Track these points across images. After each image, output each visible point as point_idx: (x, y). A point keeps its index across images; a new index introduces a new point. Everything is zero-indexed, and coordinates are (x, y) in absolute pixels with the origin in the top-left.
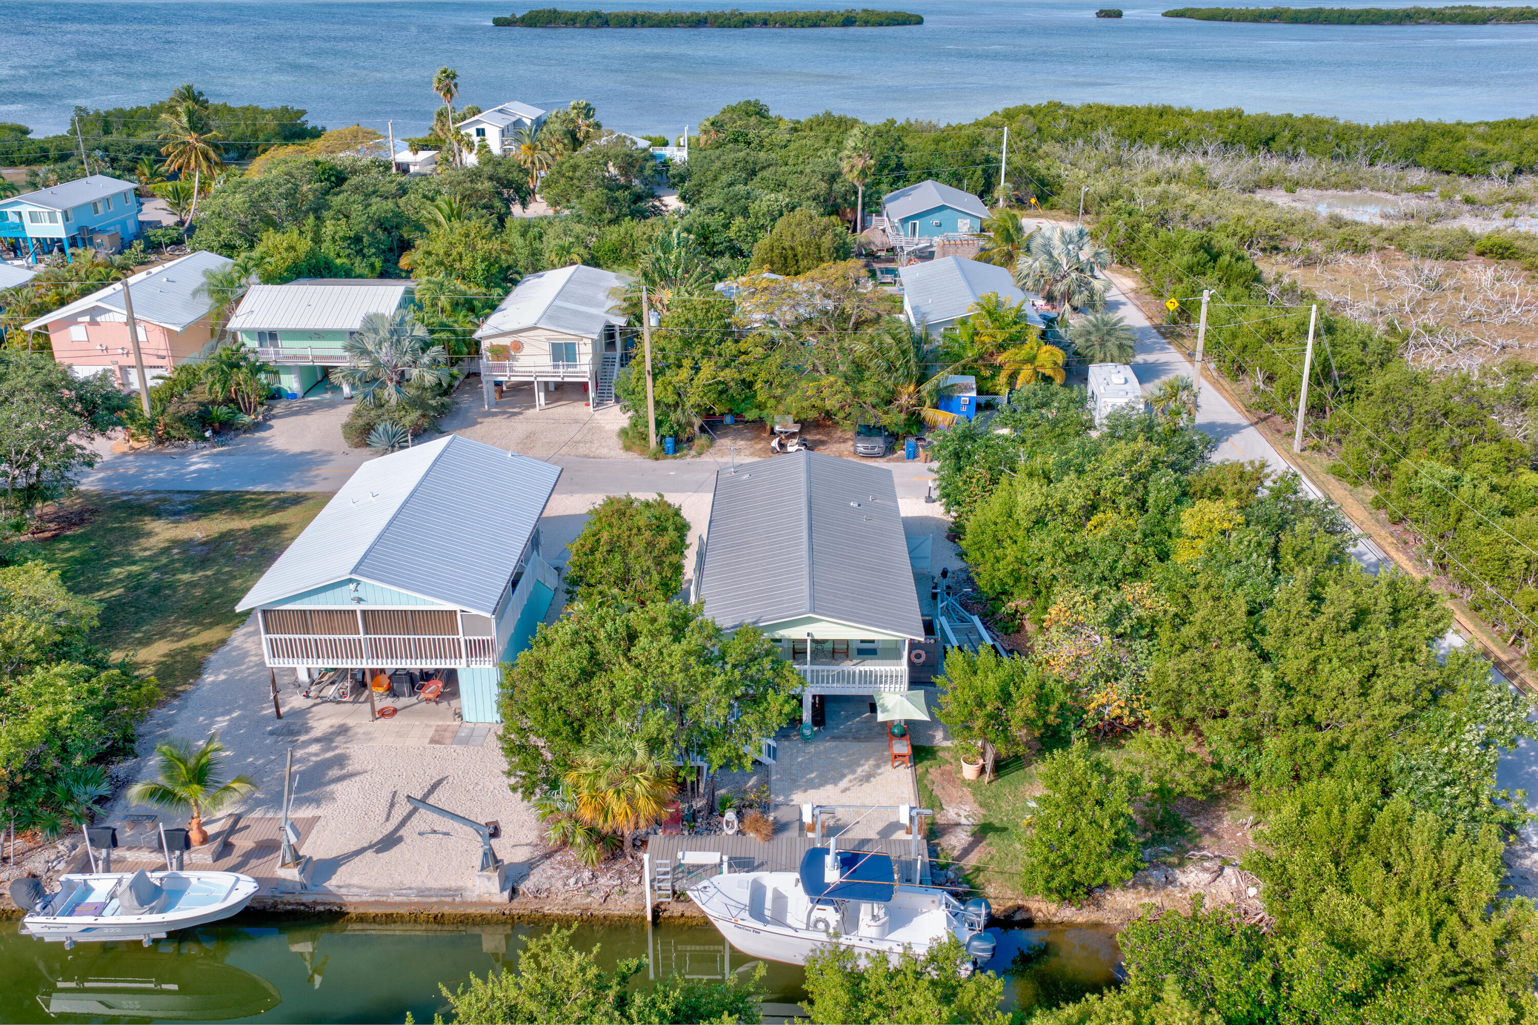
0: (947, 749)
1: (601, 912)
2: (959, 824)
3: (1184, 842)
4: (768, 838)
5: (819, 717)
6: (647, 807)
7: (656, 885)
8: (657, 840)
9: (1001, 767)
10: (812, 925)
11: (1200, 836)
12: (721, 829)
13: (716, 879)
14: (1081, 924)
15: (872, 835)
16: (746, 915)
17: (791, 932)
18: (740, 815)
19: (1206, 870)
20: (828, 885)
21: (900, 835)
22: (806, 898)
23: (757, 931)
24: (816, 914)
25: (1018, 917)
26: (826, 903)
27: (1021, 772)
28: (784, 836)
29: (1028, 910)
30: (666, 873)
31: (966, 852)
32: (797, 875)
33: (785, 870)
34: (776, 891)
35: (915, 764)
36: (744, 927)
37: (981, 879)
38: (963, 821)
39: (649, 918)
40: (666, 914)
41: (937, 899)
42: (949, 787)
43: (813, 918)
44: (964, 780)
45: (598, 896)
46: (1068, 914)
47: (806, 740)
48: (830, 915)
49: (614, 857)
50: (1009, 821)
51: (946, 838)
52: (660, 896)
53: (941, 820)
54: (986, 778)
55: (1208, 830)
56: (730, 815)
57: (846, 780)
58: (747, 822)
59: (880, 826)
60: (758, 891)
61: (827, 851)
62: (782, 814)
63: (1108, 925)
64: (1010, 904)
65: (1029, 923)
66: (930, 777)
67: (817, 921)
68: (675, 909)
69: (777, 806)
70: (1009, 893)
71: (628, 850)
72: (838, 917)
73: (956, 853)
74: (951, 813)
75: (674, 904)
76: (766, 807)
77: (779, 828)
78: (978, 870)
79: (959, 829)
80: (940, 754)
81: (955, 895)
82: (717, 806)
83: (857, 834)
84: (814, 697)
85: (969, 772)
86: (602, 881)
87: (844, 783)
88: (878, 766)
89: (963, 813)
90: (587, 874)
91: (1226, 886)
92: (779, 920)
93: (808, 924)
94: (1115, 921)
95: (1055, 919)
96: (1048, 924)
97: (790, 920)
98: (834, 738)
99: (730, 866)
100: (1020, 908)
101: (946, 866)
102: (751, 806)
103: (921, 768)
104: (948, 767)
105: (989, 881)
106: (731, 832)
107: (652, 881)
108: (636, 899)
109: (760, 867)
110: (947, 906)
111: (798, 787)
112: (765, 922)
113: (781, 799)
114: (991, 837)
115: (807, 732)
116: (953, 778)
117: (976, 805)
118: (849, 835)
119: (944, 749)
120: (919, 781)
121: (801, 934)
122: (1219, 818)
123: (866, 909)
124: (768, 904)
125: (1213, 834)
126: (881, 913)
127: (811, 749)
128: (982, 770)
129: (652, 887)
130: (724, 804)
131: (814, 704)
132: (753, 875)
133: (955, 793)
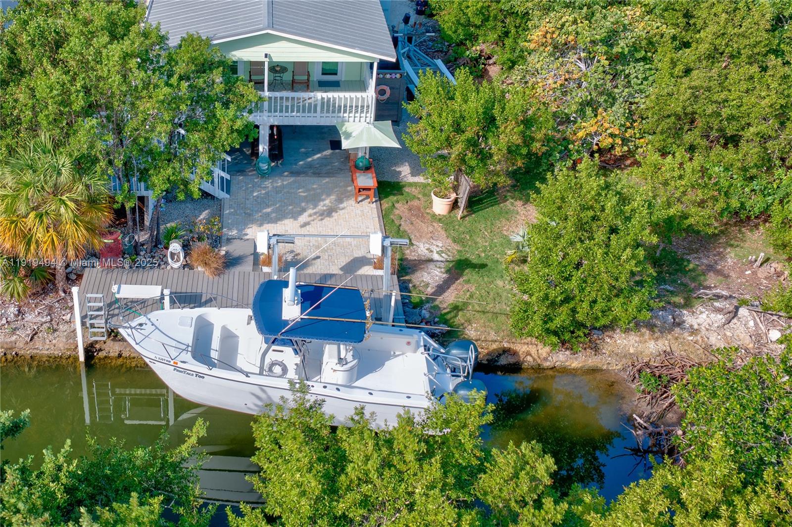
0: (415, 185)
1: (27, 352)
2: (431, 261)
3: (686, 280)
4: (218, 272)
5: (276, 152)
6: (77, 235)
7: (88, 322)
8: (94, 273)
9: (476, 201)
10: (266, 370)
11: (704, 274)
12: (166, 263)
13: (155, 315)
14: (576, 370)
15: (335, 270)
16: (188, 357)
17: (241, 377)
18: (186, 247)
19: (719, 310)
20: (286, 323)
21: (367, 270)
22: (260, 338)
23: (200, 375)
24: (271, 356)
25: (503, 361)
26: (284, 343)
27: (496, 208)
28: (237, 270)
29: (515, 353)
30: (100, 309)
31: (441, 289)
32: (249, 312)
33: (237, 306)
34: (224, 329)
35: (380, 199)
36: (185, 371)
37: (460, 319)
38: (436, 257)
39: (82, 358)
40: (102, 354)
41: (413, 341)
42: (418, 223)
43: (267, 361)
44: (434, 215)
45: (23, 335)
46: (562, 358)
47: (263, 175)
48: (289, 356)
49: (45, 292)
50: (487, 257)
51: (418, 274)
52: (95, 334)
53: (411, 255)
54: (460, 213)
55: (710, 268)
56: (175, 246)
57: (306, 214)
58: (195, 255)
59: (343, 261)
60: (203, 331)
61: (286, 284)
62: (235, 248)
63: (607, 371)
64: (495, 346)
65: (515, 368)
66: (397, 212)
67: (273, 364)
68: (112, 349)
69: (229, 240)
70: (493, 335)
71: (60, 283)
72: (298, 360)
73: (430, 290)
74: (422, 249)
75: (110, 343)
76: (217, 241)
77: (231, 262)
78: (456, 308)
79: (431, 266)
80: (407, 189)
81: (432, 335)
82: (162, 238)
83: (318, 269)
84: (272, 127)
85: (440, 206)
86: (29, 317)
87: (303, 218)
88: (340, 201)
89: (434, 249)
90: (12, 310)
91: (742, 329)
92: (228, 363)
93: (262, 368)
94: (615, 366)
95: (547, 364)
96: (538, 369)
97: (240, 363)
98: (294, 173)
99: (173, 303)
100: (506, 351)
101: (420, 304)
102: (200, 239)
103: (386, 203)
104: (416, 203)
105: (469, 321)
106: (176, 265)
107: (83, 318)
108: (68, 337)
109: (208, 303)
110: (427, 348)
111: (253, 221)
112: (210, 364)
113: (234, 233)
114: (468, 274)
115: (264, 166)
116: (423, 213)
117: (449, 241)
118: (309, 270)
119: (411, 185)
120: (385, 216)
121: (253, 379)
122: (722, 256)
123: (330, 352)
124: (215, 343)
125: (719, 273)
126: (349, 357)
127: (268, 183)
128: (455, 205)
129: (83, 324)
130: (170, 235)
131: (271, 136)
132: (199, 311)
133: (425, 228)
